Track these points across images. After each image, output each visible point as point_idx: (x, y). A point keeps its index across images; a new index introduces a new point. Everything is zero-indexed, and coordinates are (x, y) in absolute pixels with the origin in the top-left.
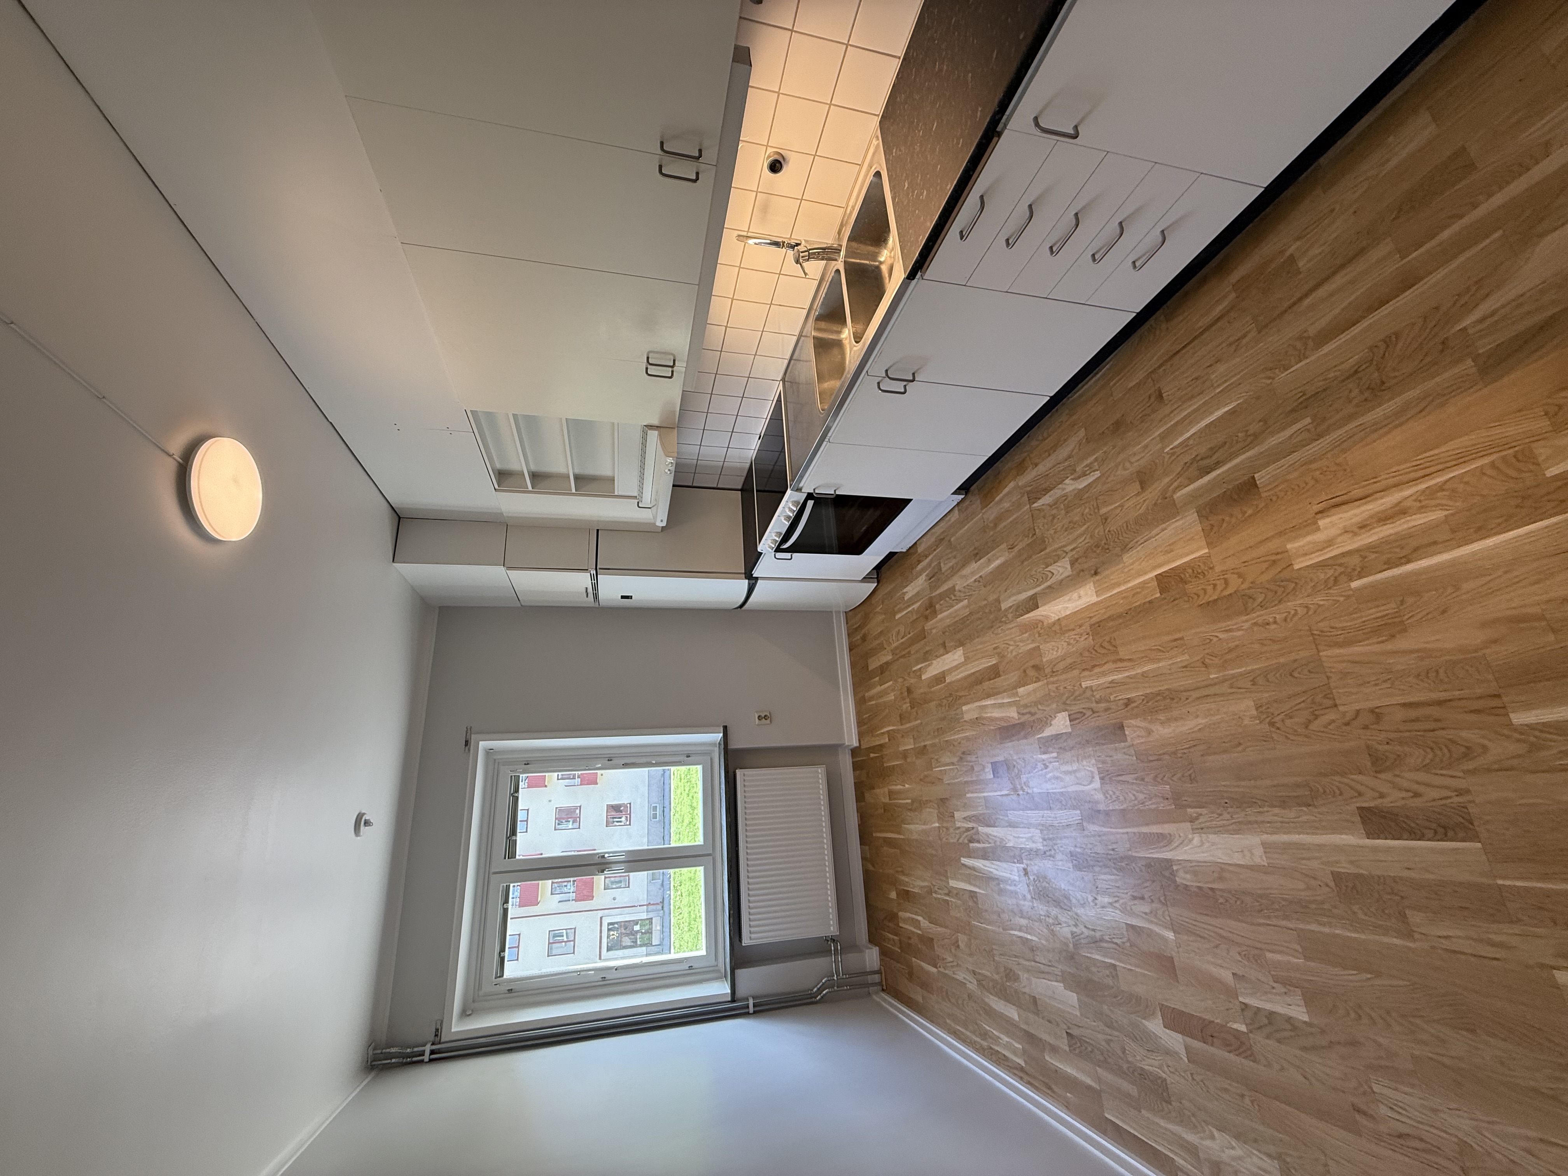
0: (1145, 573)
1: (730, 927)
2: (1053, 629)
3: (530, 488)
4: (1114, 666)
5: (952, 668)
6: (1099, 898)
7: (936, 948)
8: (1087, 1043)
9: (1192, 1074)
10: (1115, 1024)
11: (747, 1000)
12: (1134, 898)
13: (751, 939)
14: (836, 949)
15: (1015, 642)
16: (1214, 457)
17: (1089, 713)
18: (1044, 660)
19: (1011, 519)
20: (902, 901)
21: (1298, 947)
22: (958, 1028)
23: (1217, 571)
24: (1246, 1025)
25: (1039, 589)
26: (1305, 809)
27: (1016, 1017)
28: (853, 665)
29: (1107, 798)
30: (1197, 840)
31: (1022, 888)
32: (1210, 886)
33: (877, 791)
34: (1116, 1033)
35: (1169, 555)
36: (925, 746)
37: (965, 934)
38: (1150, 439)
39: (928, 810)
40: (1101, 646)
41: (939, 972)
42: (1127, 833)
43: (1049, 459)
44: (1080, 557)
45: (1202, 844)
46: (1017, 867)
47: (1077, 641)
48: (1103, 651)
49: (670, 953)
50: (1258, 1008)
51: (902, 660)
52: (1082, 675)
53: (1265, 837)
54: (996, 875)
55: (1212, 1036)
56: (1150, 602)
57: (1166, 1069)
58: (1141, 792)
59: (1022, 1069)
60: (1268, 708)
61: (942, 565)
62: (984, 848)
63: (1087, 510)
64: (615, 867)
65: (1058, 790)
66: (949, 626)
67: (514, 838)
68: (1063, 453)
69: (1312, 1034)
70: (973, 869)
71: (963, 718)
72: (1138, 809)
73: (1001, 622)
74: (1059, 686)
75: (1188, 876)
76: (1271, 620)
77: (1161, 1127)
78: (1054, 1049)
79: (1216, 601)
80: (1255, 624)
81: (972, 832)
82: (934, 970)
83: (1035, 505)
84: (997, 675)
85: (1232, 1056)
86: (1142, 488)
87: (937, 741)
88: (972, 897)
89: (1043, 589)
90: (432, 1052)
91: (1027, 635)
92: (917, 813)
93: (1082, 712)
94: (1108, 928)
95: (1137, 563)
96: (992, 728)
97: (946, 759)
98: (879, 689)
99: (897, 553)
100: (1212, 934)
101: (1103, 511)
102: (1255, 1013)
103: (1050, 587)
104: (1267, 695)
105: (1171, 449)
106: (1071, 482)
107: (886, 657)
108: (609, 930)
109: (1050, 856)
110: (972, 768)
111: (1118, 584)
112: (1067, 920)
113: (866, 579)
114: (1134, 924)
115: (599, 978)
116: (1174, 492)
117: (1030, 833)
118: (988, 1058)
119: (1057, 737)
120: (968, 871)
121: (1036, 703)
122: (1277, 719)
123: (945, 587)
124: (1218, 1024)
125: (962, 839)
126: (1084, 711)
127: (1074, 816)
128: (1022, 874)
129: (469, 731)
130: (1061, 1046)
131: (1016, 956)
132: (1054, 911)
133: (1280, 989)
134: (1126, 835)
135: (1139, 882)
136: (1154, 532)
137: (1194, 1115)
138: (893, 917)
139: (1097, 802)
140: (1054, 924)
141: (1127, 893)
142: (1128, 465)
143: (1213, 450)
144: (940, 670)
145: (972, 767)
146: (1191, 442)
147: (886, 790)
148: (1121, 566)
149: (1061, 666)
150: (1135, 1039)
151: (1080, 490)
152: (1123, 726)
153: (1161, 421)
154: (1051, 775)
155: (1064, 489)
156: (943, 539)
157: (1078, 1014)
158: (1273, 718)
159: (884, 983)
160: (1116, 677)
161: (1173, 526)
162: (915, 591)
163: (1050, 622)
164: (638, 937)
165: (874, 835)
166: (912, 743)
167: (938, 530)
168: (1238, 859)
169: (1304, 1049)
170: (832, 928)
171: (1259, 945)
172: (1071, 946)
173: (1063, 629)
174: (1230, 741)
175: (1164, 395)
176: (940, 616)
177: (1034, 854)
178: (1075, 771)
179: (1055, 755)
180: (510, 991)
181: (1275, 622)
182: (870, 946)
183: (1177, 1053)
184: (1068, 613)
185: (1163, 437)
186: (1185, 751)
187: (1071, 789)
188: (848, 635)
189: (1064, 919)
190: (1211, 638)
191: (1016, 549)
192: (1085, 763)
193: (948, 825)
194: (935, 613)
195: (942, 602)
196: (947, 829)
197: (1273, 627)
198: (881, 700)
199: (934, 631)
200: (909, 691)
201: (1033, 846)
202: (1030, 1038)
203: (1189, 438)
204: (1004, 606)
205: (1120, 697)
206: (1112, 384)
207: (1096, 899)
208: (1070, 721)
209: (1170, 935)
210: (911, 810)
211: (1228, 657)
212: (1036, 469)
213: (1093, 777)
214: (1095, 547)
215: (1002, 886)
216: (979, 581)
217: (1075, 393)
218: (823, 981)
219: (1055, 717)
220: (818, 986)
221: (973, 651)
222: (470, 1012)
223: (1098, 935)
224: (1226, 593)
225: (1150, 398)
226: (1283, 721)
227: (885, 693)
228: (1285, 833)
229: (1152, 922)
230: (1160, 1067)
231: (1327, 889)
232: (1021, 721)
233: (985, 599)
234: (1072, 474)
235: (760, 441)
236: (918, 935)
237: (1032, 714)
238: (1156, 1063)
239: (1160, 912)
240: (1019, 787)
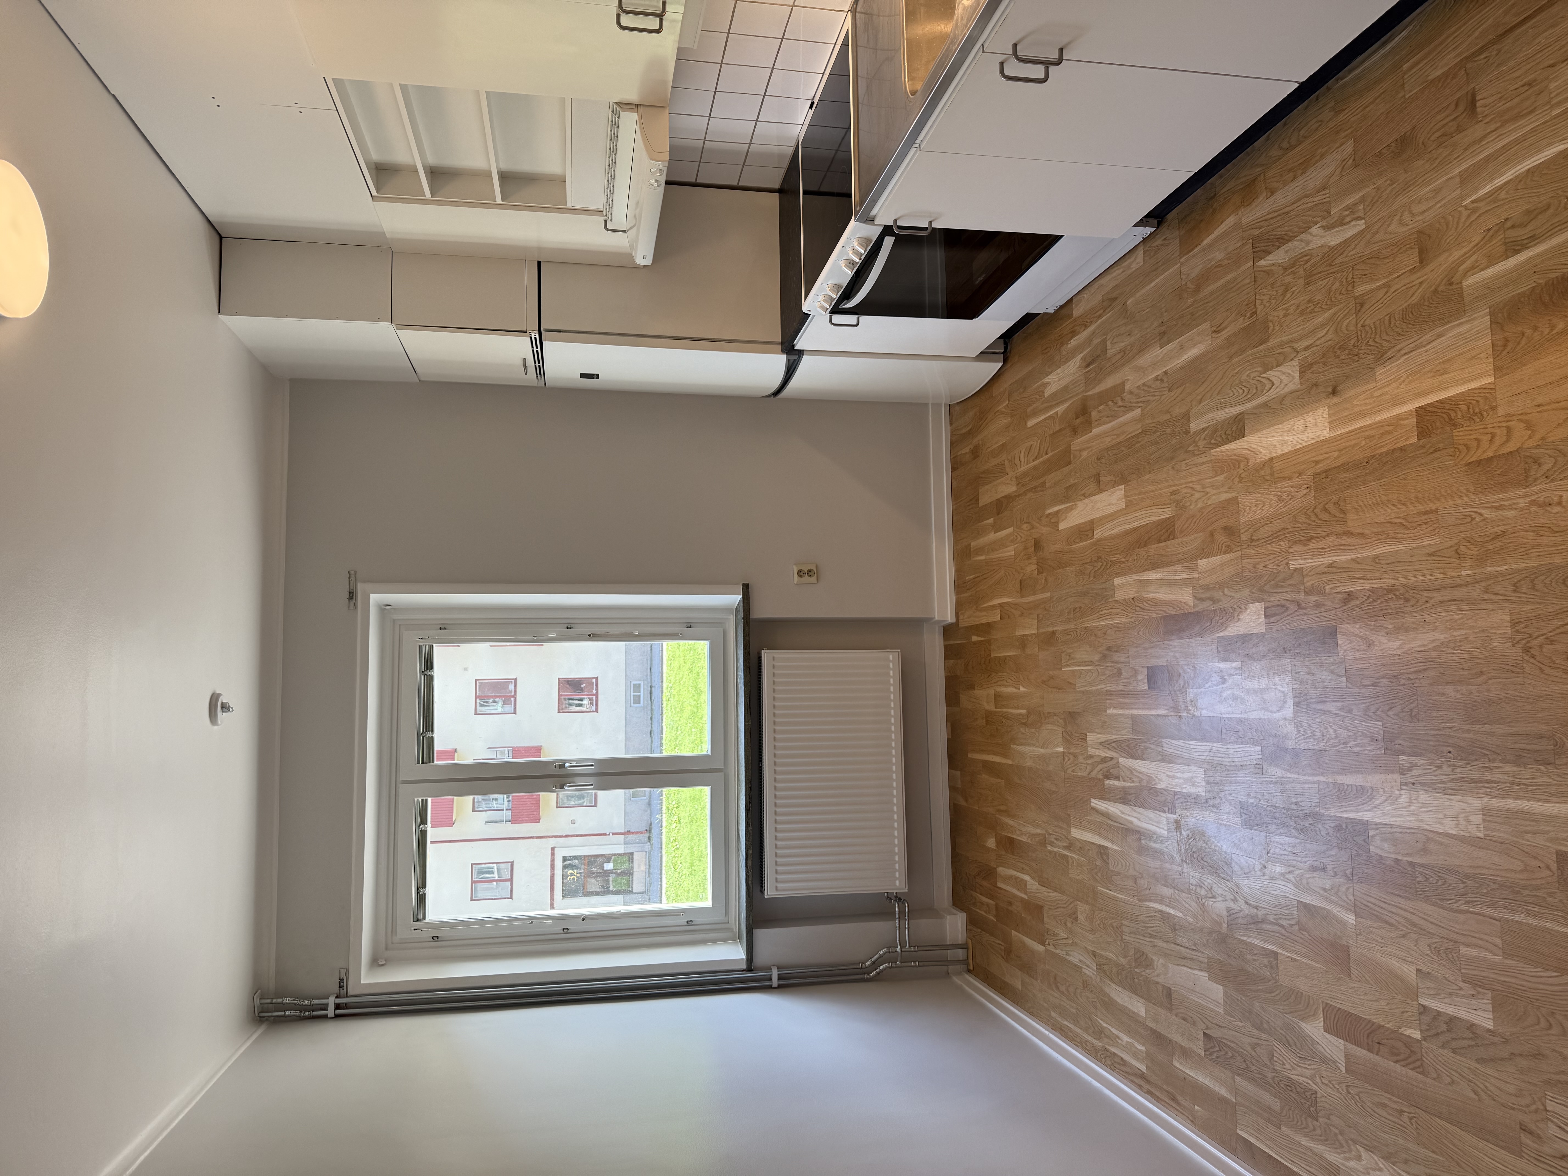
0: (1403, 403)
1: (747, 872)
2: (1262, 473)
3: (428, 195)
4: (1338, 541)
5: (1106, 517)
6: (1269, 866)
7: (1045, 919)
8: (1229, 1047)
9: (1347, 1086)
10: (1265, 1026)
11: (770, 969)
12: (1314, 869)
13: (777, 889)
14: (902, 912)
15: (1204, 487)
16: (1530, 227)
17: (1293, 608)
18: (1243, 520)
19: (1222, 282)
20: (1003, 853)
21: (1498, 942)
22: (1066, 1023)
23: (1500, 414)
24: (1421, 1031)
25: (1249, 405)
26: (1543, 768)
27: (1143, 1013)
28: (956, 495)
29: (1299, 732)
30: (1404, 799)
31: (1170, 847)
32: (1410, 859)
33: (978, 692)
34: (1264, 1036)
35: (1440, 378)
36: (1054, 633)
37: (1087, 903)
38: (1445, 178)
39: (1049, 727)
40: (1325, 510)
41: (1047, 950)
42: (1318, 782)
43: (1294, 184)
44: (1315, 363)
45: (1410, 802)
46: (1167, 819)
47: (1293, 497)
48: (1324, 516)
49: (661, 902)
50: (1438, 1012)
51: (1030, 495)
52: (1290, 551)
53: (1487, 800)
54: (1138, 826)
55: (1379, 1043)
56: (1402, 449)
57: (1318, 1080)
58: (1345, 728)
59: (1142, 1076)
60: (1526, 626)
61: (1108, 343)
62: (1124, 788)
63: (1337, 285)
64: (579, 781)
65: (1235, 716)
66: (1108, 449)
67: (429, 735)
68: (1314, 177)
69: (1493, 1043)
70: (1106, 815)
71: (1113, 596)
72: (1338, 750)
73: (1186, 452)
74: (1258, 563)
75: (1386, 845)
76: (1556, 499)
77: (1301, 1145)
78: (1186, 1054)
79: (1490, 460)
80: (1533, 502)
81: (1110, 763)
82: (1040, 948)
83: (1262, 263)
84: (1171, 536)
85: (1398, 1068)
86: (1421, 261)
87: (1072, 626)
88: (1101, 853)
89: (1256, 407)
90: (338, 1007)
91: (1221, 478)
92: (1033, 730)
93: (1283, 606)
94: (1275, 906)
95: (1395, 385)
96: (1154, 615)
97: (1082, 654)
98: (992, 536)
99: (1040, 314)
100: (1402, 920)
101: (1360, 290)
102: (1435, 1018)
103: (1265, 405)
104: (1528, 608)
105: (1473, 202)
106: (1321, 232)
107: (1006, 488)
108: (565, 867)
109: (1213, 806)
110: (1119, 673)
111: (1362, 415)
112: (1223, 893)
113: (985, 355)
114: (1307, 902)
115: (559, 929)
116: (1465, 274)
117: (1190, 772)
118: (1101, 1062)
119: (1245, 638)
120: (1099, 819)
121: (1221, 585)
122: (1534, 643)
123: (1110, 382)
124: (1388, 1029)
125: (1094, 772)
126: (1287, 604)
127: (1254, 752)
128: (1173, 827)
129: (352, 577)
130: (1195, 1049)
131: (1151, 936)
132: (1209, 880)
133: (1468, 989)
134: (1316, 786)
135: (1324, 848)
136: (1426, 337)
137: (1342, 1133)
138: (990, 873)
139: (1285, 737)
140: (1206, 897)
141: (1305, 862)
142: (1407, 217)
143: (1531, 214)
144: (1088, 519)
145: (1119, 670)
146: (1503, 195)
147: (992, 692)
148: (1371, 386)
149: (1264, 532)
150: (1287, 1044)
151: (1332, 249)
152: (1336, 632)
153: (1466, 149)
154: (1228, 692)
155: (1308, 243)
156: (1115, 299)
157: (1222, 1011)
158: (1529, 642)
159: (971, 961)
160: (1338, 558)
161: (1454, 332)
162: (1063, 383)
163: (1258, 460)
164: (611, 879)
165: (970, 755)
166: (1036, 627)
167: (1108, 282)
168: (1449, 827)
169: (1480, 1061)
170: (897, 883)
171: (1453, 936)
172: (1225, 925)
173: (1276, 476)
174: (1470, 668)
175: (1479, 104)
176: (1096, 431)
177: (1194, 801)
178: (1262, 691)
179: (1237, 664)
180: (436, 938)
181: (1560, 503)
182: (955, 911)
183: (1335, 1062)
184: (1287, 449)
185: (1465, 178)
186: (1412, 676)
187: (1254, 715)
188: (952, 443)
189: (1220, 891)
190: (1474, 515)
191: (1224, 334)
192: (1277, 680)
193: (1078, 751)
194: (1088, 424)
195: (1101, 408)
196: (1075, 756)
197: (1556, 509)
198: (995, 556)
199: (1085, 454)
200: (1038, 545)
201: (1193, 790)
202: (1158, 1039)
203: (1500, 188)
204: (1194, 426)
205: (1339, 590)
206: (1405, 67)
207: (1265, 867)
208: (1266, 617)
209: (1350, 918)
210: (1025, 724)
211: (1490, 547)
212: (1272, 199)
213: (1285, 702)
214: (1339, 348)
215: (1143, 842)
216: (1162, 380)
217: (1350, 71)
218: (881, 952)
219: (1246, 609)
220: (873, 959)
221: (1140, 494)
222: (384, 962)
223: (1261, 913)
224: (1505, 450)
225: (1457, 105)
226: (1541, 646)
227: (1001, 544)
228: (1515, 798)
229: (1331, 902)
230: (1312, 1078)
231: (1547, 873)
232: (1197, 609)
233: (1168, 412)
234: (1324, 218)
235: (811, 112)
236: (1022, 900)
237: (1214, 601)
238: (1308, 1073)
239: (1343, 889)
240: (1183, 706)
